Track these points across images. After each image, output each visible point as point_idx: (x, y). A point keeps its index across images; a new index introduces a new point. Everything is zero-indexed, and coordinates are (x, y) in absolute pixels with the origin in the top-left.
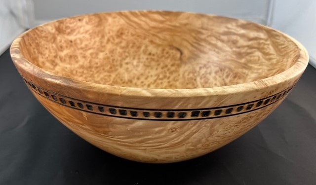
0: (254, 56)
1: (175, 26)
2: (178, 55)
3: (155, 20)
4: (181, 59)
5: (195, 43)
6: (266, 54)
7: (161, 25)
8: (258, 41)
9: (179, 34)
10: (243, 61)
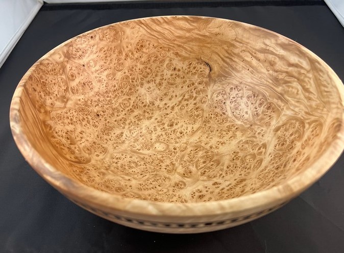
0: (292, 88)
1: (204, 36)
2: (207, 71)
3: (181, 29)
4: (209, 76)
5: (227, 57)
6: (306, 90)
7: (188, 35)
8: (299, 69)
9: (209, 45)
10: (279, 89)
